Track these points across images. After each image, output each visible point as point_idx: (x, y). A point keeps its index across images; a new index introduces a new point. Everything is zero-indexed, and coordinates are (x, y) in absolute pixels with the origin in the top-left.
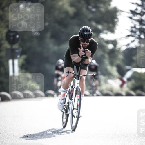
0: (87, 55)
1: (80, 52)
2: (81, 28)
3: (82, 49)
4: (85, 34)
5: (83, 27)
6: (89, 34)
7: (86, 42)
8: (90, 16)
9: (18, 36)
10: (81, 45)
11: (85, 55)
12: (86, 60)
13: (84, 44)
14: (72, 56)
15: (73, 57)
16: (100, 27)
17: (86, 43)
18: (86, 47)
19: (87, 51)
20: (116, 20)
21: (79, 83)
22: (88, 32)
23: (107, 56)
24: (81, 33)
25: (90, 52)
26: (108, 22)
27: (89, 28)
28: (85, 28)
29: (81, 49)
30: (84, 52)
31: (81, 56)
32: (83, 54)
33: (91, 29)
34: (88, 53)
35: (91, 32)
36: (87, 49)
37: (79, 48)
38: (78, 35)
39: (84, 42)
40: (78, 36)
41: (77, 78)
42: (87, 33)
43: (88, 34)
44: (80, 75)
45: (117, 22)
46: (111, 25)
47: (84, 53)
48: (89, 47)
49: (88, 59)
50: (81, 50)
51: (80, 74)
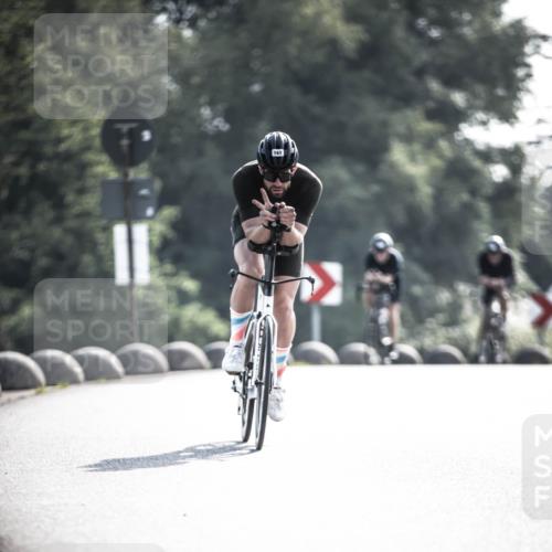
0: (283, 221)
1: (261, 213)
2: (263, 141)
3: (268, 203)
4: (273, 155)
5: (268, 136)
6: (285, 156)
7: (278, 180)
9: (147, 136)
10: (263, 191)
11: (278, 221)
12: (285, 233)
13: (275, 187)
14: (244, 224)
15: (250, 226)
16: (459, 98)
17: (279, 183)
18: (280, 197)
19: (281, 207)
21: (272, 305)
22: (282, 150)
23: (484, 208)
24: (262, 155)
25: (291, 211)
26: (490, 82)
27: (284, 137)
28: (273, 137)
29: (263, 203)
30: (274, 210)
31: (266, 224)
32: (271, 216)
33: (291, 141)
34: (285, 215)
35: (292, 150)
36: (283, 203)
37: (256, 202)
38: (256, 162)
39: (274, 181)
40: (255, 166)
41: (266, 291)
42: (278, 153)
43: (283, 154)
44: (273, 281)
47: (274, 216)
48: (289, 197)
49: (289, 230)
50: (265, 207)
51: (271, 279)
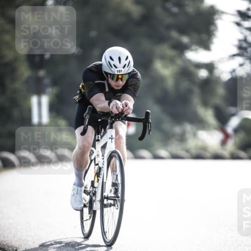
8: (169, 20)
20: (212, 28)
26: (199, 31)
45: (214, 31)
46: (204, 36)
